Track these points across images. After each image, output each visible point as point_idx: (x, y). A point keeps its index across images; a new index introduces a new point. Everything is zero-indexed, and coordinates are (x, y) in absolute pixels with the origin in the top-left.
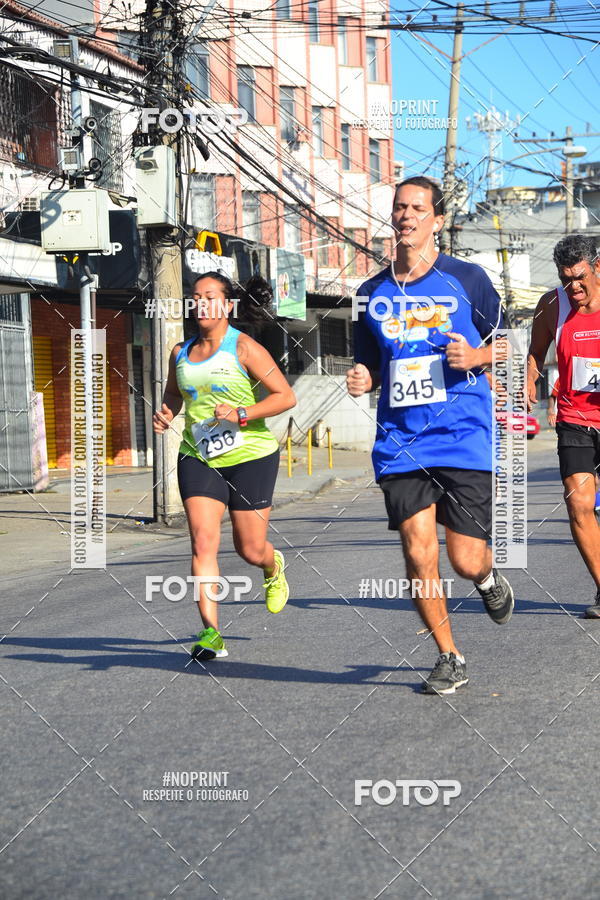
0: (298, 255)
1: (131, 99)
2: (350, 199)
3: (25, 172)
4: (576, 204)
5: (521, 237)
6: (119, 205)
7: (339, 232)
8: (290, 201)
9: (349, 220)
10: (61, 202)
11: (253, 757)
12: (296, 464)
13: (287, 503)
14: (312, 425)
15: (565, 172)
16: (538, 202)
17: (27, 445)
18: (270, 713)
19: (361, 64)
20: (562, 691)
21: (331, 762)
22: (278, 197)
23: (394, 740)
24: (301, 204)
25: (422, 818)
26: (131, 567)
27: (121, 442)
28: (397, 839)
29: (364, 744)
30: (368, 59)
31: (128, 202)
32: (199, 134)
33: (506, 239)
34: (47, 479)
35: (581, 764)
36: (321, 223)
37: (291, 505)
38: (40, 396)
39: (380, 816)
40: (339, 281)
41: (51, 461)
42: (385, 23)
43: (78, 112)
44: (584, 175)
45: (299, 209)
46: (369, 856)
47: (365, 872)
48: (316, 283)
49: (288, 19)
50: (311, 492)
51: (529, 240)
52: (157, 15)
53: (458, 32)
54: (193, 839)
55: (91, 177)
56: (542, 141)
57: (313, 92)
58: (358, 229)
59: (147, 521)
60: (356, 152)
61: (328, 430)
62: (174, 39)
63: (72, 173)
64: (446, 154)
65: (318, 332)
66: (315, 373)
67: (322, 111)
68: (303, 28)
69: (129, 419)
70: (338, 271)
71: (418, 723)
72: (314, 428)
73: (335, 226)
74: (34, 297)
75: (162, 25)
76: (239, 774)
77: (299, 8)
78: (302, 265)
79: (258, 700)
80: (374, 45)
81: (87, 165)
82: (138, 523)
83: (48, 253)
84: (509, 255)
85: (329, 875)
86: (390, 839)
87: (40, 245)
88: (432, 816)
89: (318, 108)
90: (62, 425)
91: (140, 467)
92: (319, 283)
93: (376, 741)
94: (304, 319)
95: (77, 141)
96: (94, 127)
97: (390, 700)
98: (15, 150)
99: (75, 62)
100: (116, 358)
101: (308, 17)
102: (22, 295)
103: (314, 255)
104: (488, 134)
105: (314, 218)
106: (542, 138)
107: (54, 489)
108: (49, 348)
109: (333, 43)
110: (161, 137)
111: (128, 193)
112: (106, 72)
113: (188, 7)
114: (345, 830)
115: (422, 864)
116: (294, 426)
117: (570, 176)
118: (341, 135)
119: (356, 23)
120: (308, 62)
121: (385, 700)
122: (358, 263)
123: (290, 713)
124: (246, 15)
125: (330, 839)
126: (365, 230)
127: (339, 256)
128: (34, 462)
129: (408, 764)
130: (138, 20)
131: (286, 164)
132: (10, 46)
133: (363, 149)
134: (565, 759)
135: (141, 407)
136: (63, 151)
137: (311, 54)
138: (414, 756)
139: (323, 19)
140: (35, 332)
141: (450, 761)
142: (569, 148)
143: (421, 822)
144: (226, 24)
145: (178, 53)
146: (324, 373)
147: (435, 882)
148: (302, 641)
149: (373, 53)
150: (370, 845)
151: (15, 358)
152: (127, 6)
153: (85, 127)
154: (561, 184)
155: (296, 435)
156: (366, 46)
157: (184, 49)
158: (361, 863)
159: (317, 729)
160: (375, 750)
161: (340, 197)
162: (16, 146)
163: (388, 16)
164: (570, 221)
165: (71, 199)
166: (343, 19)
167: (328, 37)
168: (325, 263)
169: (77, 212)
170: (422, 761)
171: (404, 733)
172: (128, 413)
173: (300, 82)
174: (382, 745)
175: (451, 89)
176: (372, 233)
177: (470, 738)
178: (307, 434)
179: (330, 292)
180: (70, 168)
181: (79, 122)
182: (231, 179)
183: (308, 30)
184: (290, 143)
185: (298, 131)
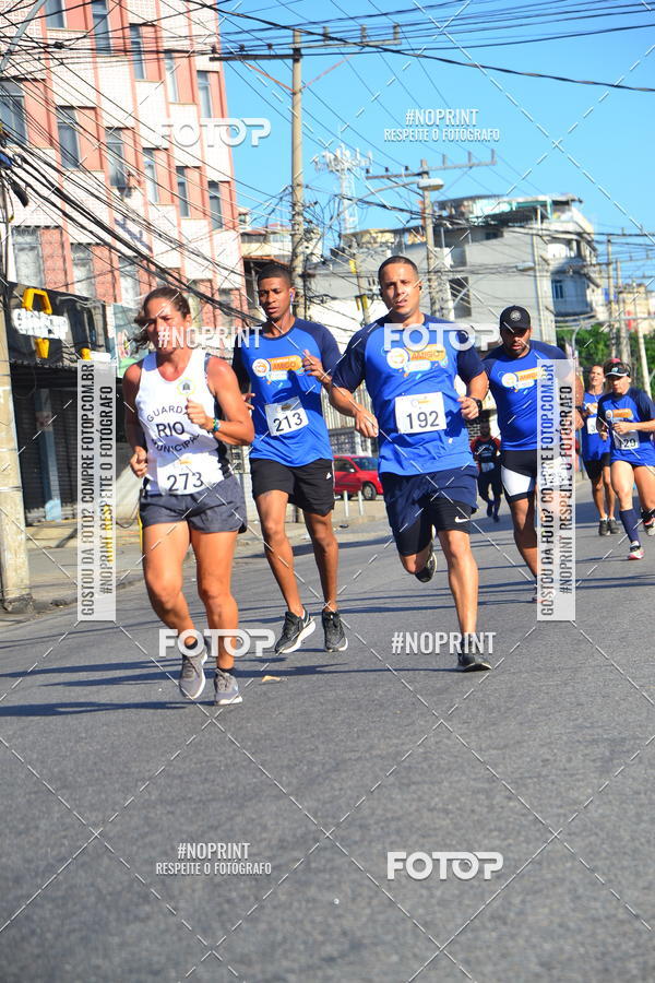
2: (191, 246)
4: (438, 244)
7: (180, 282)
9: (192, 271)
15: (424, 209)
16: (396, 244)
19: (194, 101)
20: (438, 740)
22: (110, 247)
23: (254, 801)
24: (138, 254)
29: (221, 808)
30: (200, 95)
32: (15, 177)
33: (364, 283)
35: (457, 809)
42: (217, 55)
44: (444, 213)
49: (107, 49)
53: (296, 60)
56: (396, 176)
57: (144, 132)
58: (202, 281)
60: (194, 194)
64: (292, 193)
73: (177, 276)
77: (119, 34)
80: (207, 79)
84: (369, 302)
89: (150, 150)
93: (234, 804)
101: (131, 44)
104: (338, 174)
105: (153, 269)
106: (395, 173)
109: (161, 79)
117: (428, 211)
118: (177, 178)
120: (134, 98)
122: (204, 316)
124: (58, 46)
126: (210, 281)
131: (117, 210)
133: (202, 190)
134: (440, 805)
139: (148, 45)
142: (425, 182)
144: (36, 57)
149: (206, 88)
154: (419, 222)
156: (198, 81)
160: (233, 813)
163: (218, 47)
164: (432, 261)
166: (169, 52)
167: (154, 69)
174: (240, 808)
175: (293, 123)
176: (218, 283)
182: (57, 232)
183: (133, 58)
184: (121, 190)
185: (129, 176)
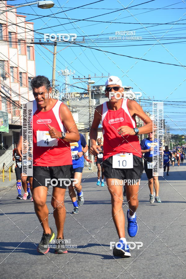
0: (6, 112)
2: (22, 95)
4: (92, 98)
5: (76, 108)
7: (19, 106)
8: (3, 96)
9: (22, 102)
12: (5, 178)
13: (3, 190)
14: (11, 165)
15: (89, 88)
16: (80, 97)
19: (25, 54)
21: (14, 273)
23: (35, 265)
24: (7, 97)
29: (25, 267)
30: (27, 53)
33: (71, 108)
35: (93, 271)
36: (13, 103)
37: (4, 191)
40: (19, 120)
42: (33, 42)
44: (94, 89)
45: (6, 98)
48: (12, 121)
49: (2, 40)
50: (10, 187)
51: (78, 109)
53: (55, 45)
56: (81, 79)
57: (10, 62)
60: (24, 81)
64: (52, 82)
65: (13, 137)
67: (13, 68)
68: (7, 43)
70: (19, 117)
71: (42, 259)
72: (11, 166)
73: (18, 104)
77: (6, 37)
78: (7, 115)
80: (29, 48)
84: (72, 113)
89: (12, 67)
92: (13, 121)
93: (29, 266)
94: (8, 132)
101: (9, 39)
103: (11, 113)
104: (65, 76)
105: (11, 101)
106: (81, 78)
109: (16, 48)
116: (5, 166)
117: (90, 89)
118: (19, 76)
119: (24, 42)
120: (9, 53)
123: (2, 257)
127: (19, 113)
129: (39, 273)
131: (2, 84)
133: (27, 80)
134: (88, 269)
137: (10, 51)
138: (41, 270)
139: (13, 40)
141: (52, 271)
142: (89, 81)
148: (6, 234)
149: (29, 51)
154: (87, 92)
155: (6, 169)
156: (27, 49)
159: (10, 262)
160: (29, 268)
161: (19, 95)
163: (33, 40)
164: (90, 103)
166: (19, 40)
167: (15, 46)
168: (15, 115)
170: (43, 271)
171: (38, 262)
173: (6, 59)
174: (31, 267)
175: (53, 62)
177: (59, 264)
178: (9, 168)
179: (16, 124)
183: (9, 43)
184: (3, 78)
185: (6, 74)
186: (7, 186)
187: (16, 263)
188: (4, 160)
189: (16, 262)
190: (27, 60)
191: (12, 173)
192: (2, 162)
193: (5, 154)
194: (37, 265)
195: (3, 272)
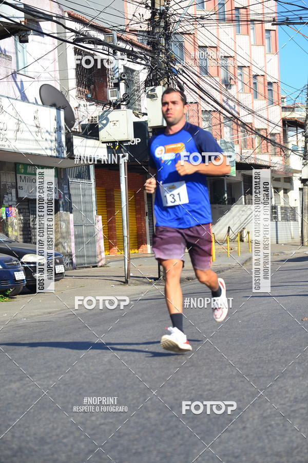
0: (231, 142)
1: (143, 62)
3: (91, 103)
6: (139, 117)
7: (253, 130)
8: (229, 115)
9: (258, 124)
10: (109, 116)
11: (208, 387)
12: (232, 251)
13: (227, 270)
14: (240, 231)
17: (94, 243)
18: (217, 367)
19: (263, 44)
21: (249, 389)
22: (220, 112)
24: (233, 116)
25: (297, 415)
26: (147, 301)
27: (142, 241)
28: (284, 425)
30: (266, 41)
31: (143, 116)
32: (179, 80)
34: (105, 260)
36: (243, 125)
37: (230, 270)
38: (100, 217)
39: (275, 414)
40: (253, 156)
41: (106, 251)
42: (275, 22)
43: (117, 70)
45: (233, 119)
46: (268, 433)
47: (266, 441)
48: (241, 157)
49: (224, 20)
52: (157, 19)
54: (176, 426)
55: (124, 103)
57: (238, 58)
58: (262, 129)
59: (155, 279)
60: (261, 88)
61: (248, 233)
62: (166, 31)
63: (114, 101)
65: (242, 183)
66: (241, 204)
67: (244, 68)
69: (146, 228)
70: (252, 151)
72: (241, 232)
73: (250, 127)
74: (96, 167)
75: (159, 24)
76: (201, 395)
77: (230, 12)
78: (234, 147)
79: (211, 361)
80: (270, 34)
81: (122, 97)
82: (150, 280)
83: (103, 143)
85: (248, 442)
86: (280, 425)
87: (99, 140)
88: (302, 414)
90: (112, 233)
91: (151, 254)
92: (243, 157)
94: (235, 175)
95: (117, 85)
96: (126, 77)
97: (280, 360)
98: (86, 93)
99: (115, 44)
100: (138, 198)
101: (235, 17)
102: (90, 166)
103: (240, 143)
107: (108, 265)
108: (105, 193)
110: (159, 81)
111: (143, 111)
112: (131, 49)
113: (173, 15)
114: (255, 421)
115: (297, 437)
116: (231, 231)
120: (235, 43)
121: (277, 360)
122: (263, 146)
124: (202, 18)
125: (248, 425)
126: (266, 129)
127: (253, 143)
128: (98, 251)
129: (289, 390)
130: (147, 22)
132: (82, 36)
133: (264, 86)
135: (151, 223)
136: (109, 90)
137: (237, 39)
138: (293, 386)
139: (243, 18)
140: (97, 186)
143: (296, 417)
144: (192, 23)
145: (168, 38)
146: (246, 204)
147: (304, 446)
148: (234, 333)
149: (269, 38)
150: (269, 428)
151: (87, 198)
152: (141, 16)
153: (121, 77)
155: (232, 236)
156: (265, 34)
157: (170, 36)
158: (265, 437)
162: (86, 91)
165: (114, 115)
167: (245, 29)
168: (245, 147)
169: (117, 121)
172: (145, 226)
173: (233, 54)
176: (270, 130)
178: (237, 236)
179: (248, 161)
180: (112, 99)
181: (117, 75)
182: (196, 105)
183: (236, 24)
184: (227, 85)
185: (230, 79)
186: (234, 264)
187: (252, 375)
188: (229, 222)
189: (251, 373)
190: (265, 54)
191: (242, 243)
192: (226, 225)
193: (230, 211)
194: (285, 379)
195: (231, 388)
